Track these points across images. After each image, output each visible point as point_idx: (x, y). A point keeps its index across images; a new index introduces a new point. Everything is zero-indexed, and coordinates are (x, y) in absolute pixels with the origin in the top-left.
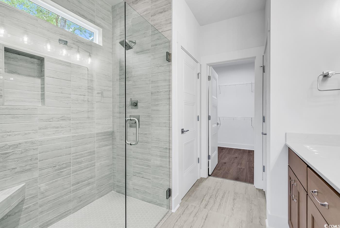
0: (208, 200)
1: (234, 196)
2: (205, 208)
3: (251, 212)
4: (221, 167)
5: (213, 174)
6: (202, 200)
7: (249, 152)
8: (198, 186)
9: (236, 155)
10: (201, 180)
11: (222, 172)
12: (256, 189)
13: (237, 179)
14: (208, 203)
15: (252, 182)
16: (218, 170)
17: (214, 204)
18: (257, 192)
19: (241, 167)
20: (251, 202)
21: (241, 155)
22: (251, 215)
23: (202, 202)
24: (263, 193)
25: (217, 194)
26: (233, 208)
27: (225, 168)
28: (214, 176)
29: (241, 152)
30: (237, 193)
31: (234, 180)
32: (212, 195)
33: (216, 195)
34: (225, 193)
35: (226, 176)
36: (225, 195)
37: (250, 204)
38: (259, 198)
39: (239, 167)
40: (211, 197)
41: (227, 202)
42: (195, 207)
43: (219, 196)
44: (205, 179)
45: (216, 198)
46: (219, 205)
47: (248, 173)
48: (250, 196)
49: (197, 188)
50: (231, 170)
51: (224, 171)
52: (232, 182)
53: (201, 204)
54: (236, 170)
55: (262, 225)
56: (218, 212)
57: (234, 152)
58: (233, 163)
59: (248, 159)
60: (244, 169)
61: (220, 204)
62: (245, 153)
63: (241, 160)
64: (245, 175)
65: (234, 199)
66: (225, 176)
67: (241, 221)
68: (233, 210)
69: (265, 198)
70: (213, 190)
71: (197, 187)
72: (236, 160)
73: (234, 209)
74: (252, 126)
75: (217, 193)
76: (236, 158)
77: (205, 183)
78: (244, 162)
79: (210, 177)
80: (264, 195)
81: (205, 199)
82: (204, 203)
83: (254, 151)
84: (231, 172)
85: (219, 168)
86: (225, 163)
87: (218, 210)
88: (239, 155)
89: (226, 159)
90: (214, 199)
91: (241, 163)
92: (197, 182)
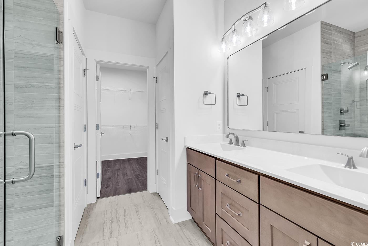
0: (111, 227)
1: (136, 209)
2: (111, 238)
3: (156, 216)
4: (107, 184)
5: (102, 196)
6: (102, 230)
7: (129, 161)
8: (89, 216)
9: (117, 167)
10: (90, 207)
11: (111, 189)
12: (150, 194)
13: (130, 191)
14: (112, 229)
15: (144, 189)
16: (106, 188)
17: (119, 228)
18: (152, 196)
19: (128, 178)
20: (152, 208)
21: (123, 166)
22: (158, 219)
23: (105, 232)
24: (158, 195)
25: (118, 215)
26: (140, 221)
27: (113, 183)
28: (104, 197)
29: (121, 162)
30: (137, 205)
31: (127, 193)
32: (112, 219)
33: (117, 217)
34: (125, 210)
35: (118, 192)
36: (126, 212)
37: (153, 210)
38: (156, 201)
39: (126, 178)
40: (112, 222)
41: (131, 218)
42: (98, 242)
43: (120, 216)
44: (94, 204)
45: (118, 221)
46: (126, 226)
47: (137, 181)
48: (149, 202)
49: (89, 220)
50: (120, 184)
51: (112, 187)
52: (127, 196)
53: (104, 236)
54: (125, 183)
55: (169, 223)
56: (127, 233)
57: (114, 163)
58: (118, 176)
59: (130, 167)
60: (132, 179)
61: (126, 224)
62: (126, 162)
63: (126, 171)
64: (135, 184)
65: (137, 212)
66: (116, 193)
67: (152, 230)
68: (140, 223)
69: (161, 199)
70: (111, 212)
71: (88, 218)
72: (120, 172)
73: (142, 221)
74: (130, 134)
75: (116, 214)
76: (119, 169)
77: (97, 209)
78: (128, 172)
79: (100, 200)
80: (159, 197)
81: (105, 227)
82: (107, 232)
83: (147, 157)
84: (120, 186)
85: (106, 186)
86: (110, 178)
87: (127, 231)
88: (121, 166)
89: (109, 173)
90: (117, 222)
91: (127, 174)
92: (85, 213)
